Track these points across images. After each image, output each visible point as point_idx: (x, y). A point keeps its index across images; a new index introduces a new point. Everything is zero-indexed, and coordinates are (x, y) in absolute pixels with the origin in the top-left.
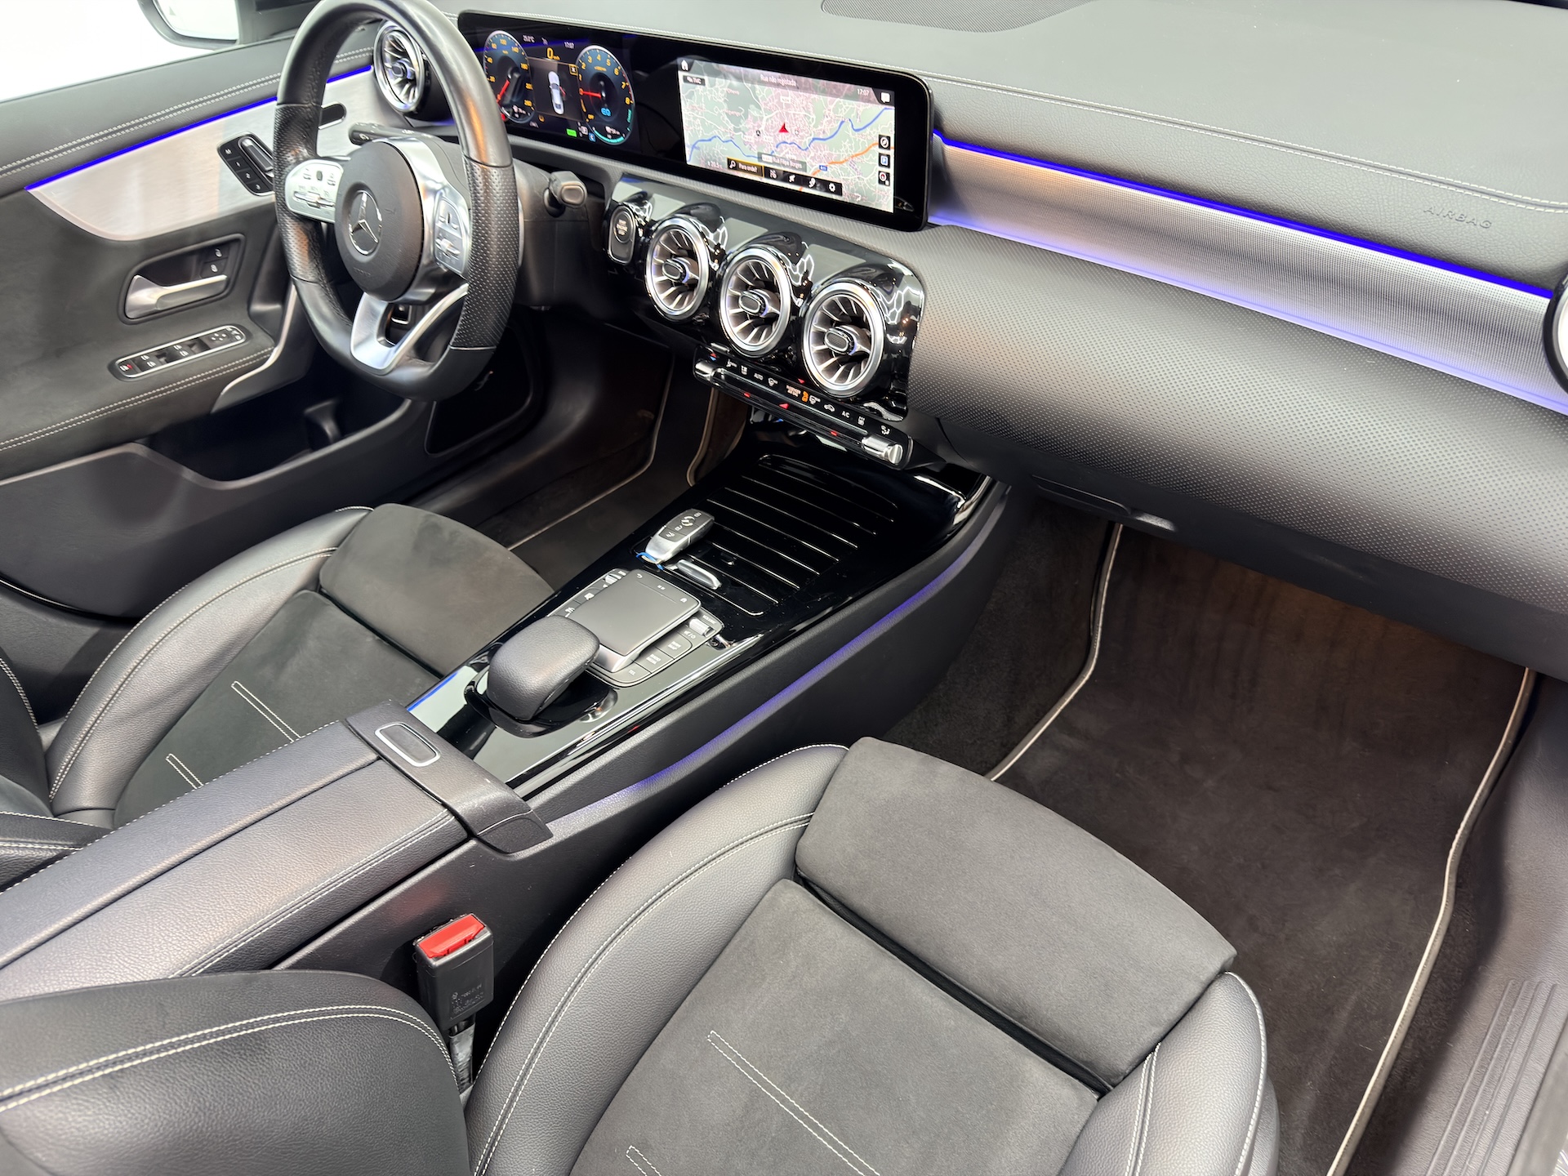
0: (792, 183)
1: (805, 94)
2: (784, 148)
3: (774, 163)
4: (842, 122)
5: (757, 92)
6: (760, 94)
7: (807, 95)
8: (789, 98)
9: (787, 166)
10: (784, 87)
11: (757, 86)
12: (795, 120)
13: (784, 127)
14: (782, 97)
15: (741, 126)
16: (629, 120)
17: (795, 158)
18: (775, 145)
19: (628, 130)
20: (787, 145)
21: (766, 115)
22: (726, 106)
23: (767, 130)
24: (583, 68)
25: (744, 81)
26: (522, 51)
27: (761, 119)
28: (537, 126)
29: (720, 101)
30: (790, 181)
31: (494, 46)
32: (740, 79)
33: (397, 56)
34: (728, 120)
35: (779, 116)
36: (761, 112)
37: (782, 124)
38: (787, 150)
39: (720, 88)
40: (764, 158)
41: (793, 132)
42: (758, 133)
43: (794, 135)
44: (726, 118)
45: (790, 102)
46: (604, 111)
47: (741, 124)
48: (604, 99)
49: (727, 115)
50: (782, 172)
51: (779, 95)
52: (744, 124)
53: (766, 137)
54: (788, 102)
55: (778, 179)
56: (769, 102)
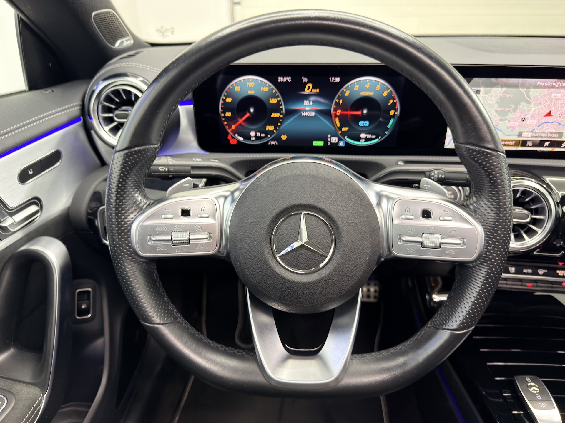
0: (546, 146)
2: (545, 126)
3: (532, 137)
5: (531, 93)
6: (534, 94)
8: (560, 95)
9: (545, 137)
10: (558, 88)
11: (532, 90)
12: (561, 107)
13: (550, 112)
14: (553, 95)
15: (507, 117)
16: (389, 126)
17: (554, 131)
18: (538, 125)
19: (386, 133)
20: (549, 124)
21: (534, 107)
22: (496, 105)
23: (532, 117)
24: (346, 95)
25: (520, 87)
26: (274, 89)
27: (529, 111)
28: (277, 144)
29: (492, 102)
30: (544, 146)
31: (237, 89)
32: (516, 86)
33: (113, 106)
34: (496, 114)
35: (547, 106)
36: (531, 106)
37: (548, 111)
38: (548, 127)
39: (494, 94)
40: (524, 134)
41: (557, 115)
42: (523, 120)
43: (557, 117)
44: (495, 113)
45: (560, 97)
46: (362, 123)
47: (508, 115)
48: (365, 115)
49: (497, 111)
50: (538, 142)
51: (552, 93)
52: (510, 116)
53: (531, 121)
54: (558, 97)
55: (534, 145)
56: (540, 99)
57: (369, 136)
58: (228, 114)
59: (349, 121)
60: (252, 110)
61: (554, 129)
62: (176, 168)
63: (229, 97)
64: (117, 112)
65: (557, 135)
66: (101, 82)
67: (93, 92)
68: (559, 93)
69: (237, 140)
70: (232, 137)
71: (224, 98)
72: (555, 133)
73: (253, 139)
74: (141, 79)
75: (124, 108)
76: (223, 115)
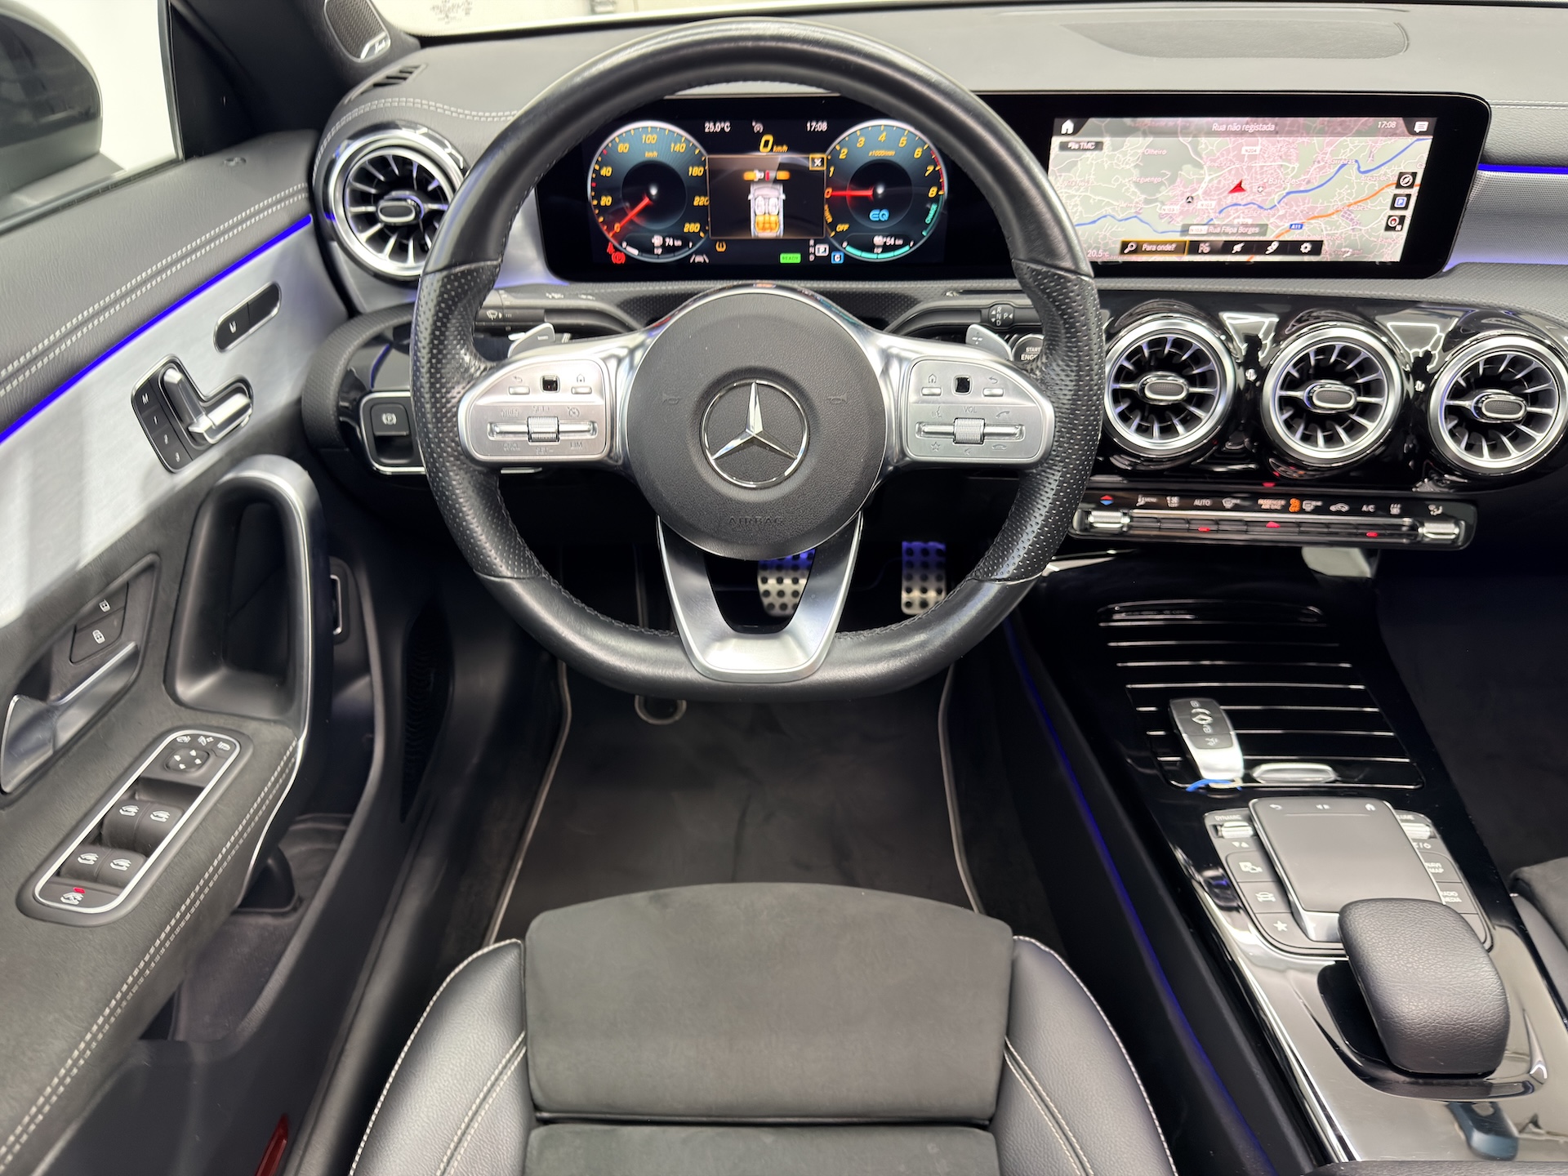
0: (1237, 253)
1: (1287, 139)
2: (1232, 212)
3: (1209, 234)
4: (1344, 165)
5: (1201, 147)
6: (1207, 147)
7: (1291, 139)
8: (1258, 148)
9: (1233, 234)
10: (1253, 134)
11: (1203, 140)
12: (1262, 174)
13: (1240, 183)
14: (1244, 149)
15: (1158, 195)
16: (928, 220)
17: (1250, 221)
18: (1218, 211)
19: (924, 233)
20: (1239, 207)
21: (1210, 175)
22: (1136, 172)
23: (1207, 193)
24: (842, 156)
25: (1179, 135)
26: (696, 148)
27: (1200, 181)
28: (707, 261)
29: (1128, 167)
30: (1233, 252)
31: (623, 148)
32: (1173, 133)
33: (373, 191)
34: (1136, 190)
35: (1233, 172)
36: (1202, 172)
37: (1236, 182)
38: (1238, 214)
39: (1131, 150)
40: (1193, 230)
41: (1255, 190)
42: (1190, 200)
43: (1255, 194)
44: (1133, 188)
45: (1257, 153)
46: (875, 215)
47: (1160, 193)
48: (880, 196)
49: (1137, 184)
50: (1221, 244)
51: (1241, 145)
52: (1165, 192)
53: (1204, 203)
54: (1254, 153)
55: (1212, 252)
56: (1219, 158)
57: (890, 241)
58: (606, 201)
59: (851, 211)
60: (654, 191)
61: (1250, 217)
62: (517, 312)
63: (606, 166)
64: (383, 204)
65: (1257, 230)
66: (346, 142)
67: (332, 163)
68: (1256, 144)
69: (625, 254)
70: (615, 247)
71: (597, 167)
72: (1252, 225)
73: (659, 251)
74: (425, 130)
75: (394, 194)
76: (595, 202)
